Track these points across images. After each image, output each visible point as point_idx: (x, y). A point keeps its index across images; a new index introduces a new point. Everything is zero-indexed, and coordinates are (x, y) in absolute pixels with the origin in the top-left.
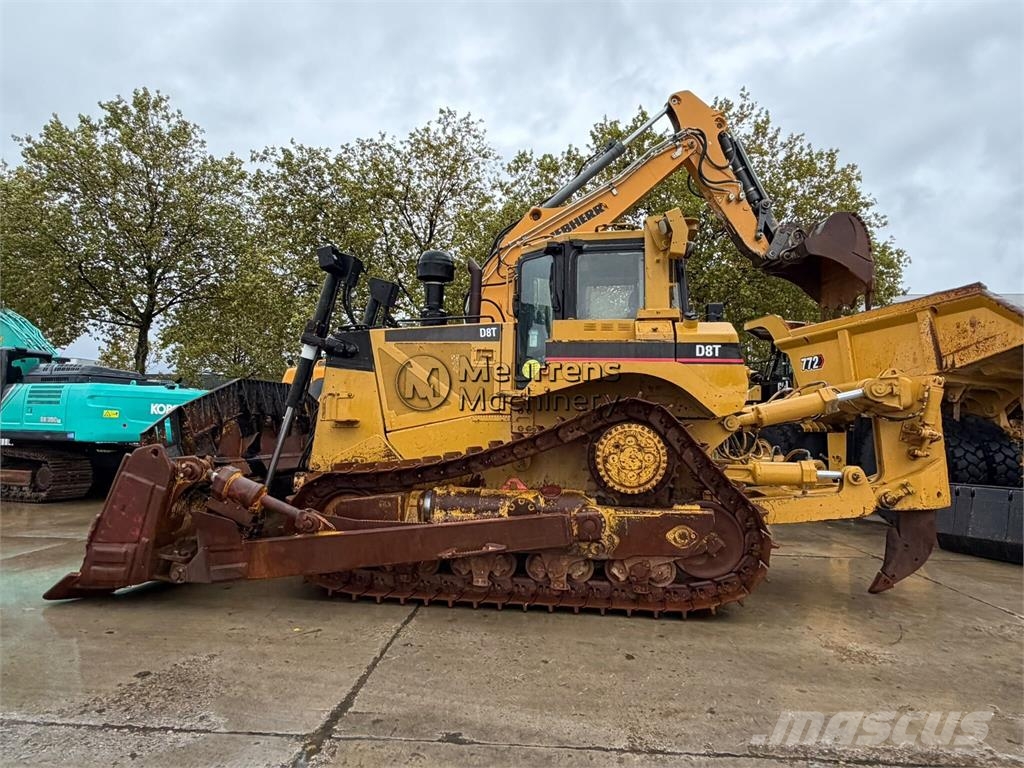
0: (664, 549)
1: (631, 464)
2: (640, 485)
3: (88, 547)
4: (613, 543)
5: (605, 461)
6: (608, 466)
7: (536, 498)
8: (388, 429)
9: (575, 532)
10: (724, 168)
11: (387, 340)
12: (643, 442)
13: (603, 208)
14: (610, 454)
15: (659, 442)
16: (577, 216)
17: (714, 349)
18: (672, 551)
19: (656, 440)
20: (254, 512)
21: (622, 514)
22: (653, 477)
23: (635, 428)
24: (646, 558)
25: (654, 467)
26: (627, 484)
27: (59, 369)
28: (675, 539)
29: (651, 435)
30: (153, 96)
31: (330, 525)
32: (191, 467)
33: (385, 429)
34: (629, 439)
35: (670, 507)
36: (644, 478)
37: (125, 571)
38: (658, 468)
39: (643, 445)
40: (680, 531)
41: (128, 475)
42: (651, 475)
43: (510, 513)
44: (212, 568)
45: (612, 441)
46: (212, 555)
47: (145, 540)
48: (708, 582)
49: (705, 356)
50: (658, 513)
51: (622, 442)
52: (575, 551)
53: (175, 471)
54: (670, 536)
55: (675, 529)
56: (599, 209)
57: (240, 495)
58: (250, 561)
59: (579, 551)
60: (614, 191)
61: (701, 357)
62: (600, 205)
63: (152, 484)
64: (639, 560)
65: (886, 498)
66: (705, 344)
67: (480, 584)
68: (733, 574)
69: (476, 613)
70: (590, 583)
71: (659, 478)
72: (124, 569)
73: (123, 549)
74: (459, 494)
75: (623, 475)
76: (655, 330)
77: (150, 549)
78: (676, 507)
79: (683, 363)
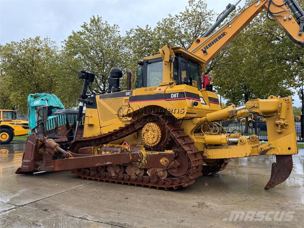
0: (160, 166)
1: (151, 136)
2: (153, 143)
3: (22, 160)
4: (145, 163)
5: (144, 135)
6: (144, 137)
7: (128, 148)
8: (101, 127)
9: (131, 159)
10: (281, 6)
11: (100, 98)
12: (154, 128)
13: (225, 34)
14: (145, 133)
15: (159, 128)
16: (214, 39)
17: (177, 95)
18: (162, 166)
19: (157, 128)
20: (55, 152)
21: (148, 153)
22: (157, 140)
23: (152, 124)
24: (156, 169)
25: (157, 137)
26: (149, 143)
27: (58, 111)
28: (163, 162)
29: (156, 126)
30: (96, 18)
31: (71, 156)
32: (41, 139)
33: (100, 126)
34: (150, 128)
35: (164, 151)
36: (155, 140)
37: (29, 167)
38: (158, 137)
39: (154, 130)
40: (165, 159)
41: (29, 141)
42: (156, 140)
43: (120, 152)
44: (47, 167)
45: (145, 129)
46: (47, 163)
47: (32, 159)
48: (178, 178)
49: (174, 98)
50: (158, 153)
51: (148, 129)
52: (135, 165)
53: (38, 140)
54: (161, 161)
55: (163, 159)
56: (224, 34)
57: (51, 146)
58: (54, 165)
59: (136, 165)
60: (230, 26)
61: (173, 98)
62: (224, 33)
63: (33, 143)
64: (153, 169)
65: (261, 150)
66: (174, 93)
67: (113, 175)
68: (185, 176)
69: (105, 183)
70: (143, 176)
71: (159, 141)
72: (28, 166)
73: (28, 161)
74: (110, 147)
75: (148, 140)
76: (160, 90)
77: (33, 161)
78: (166, 151)
79: (167, 100)
